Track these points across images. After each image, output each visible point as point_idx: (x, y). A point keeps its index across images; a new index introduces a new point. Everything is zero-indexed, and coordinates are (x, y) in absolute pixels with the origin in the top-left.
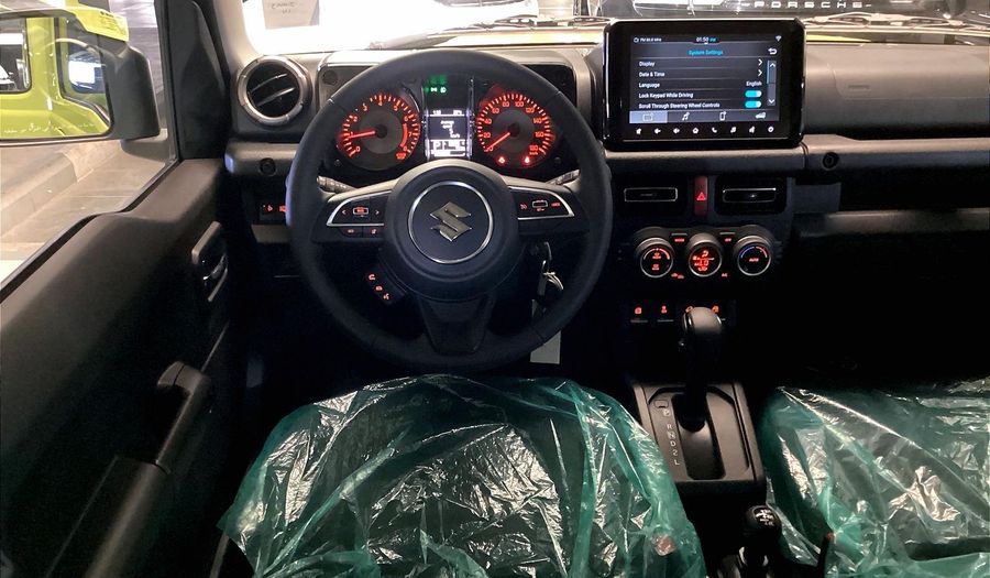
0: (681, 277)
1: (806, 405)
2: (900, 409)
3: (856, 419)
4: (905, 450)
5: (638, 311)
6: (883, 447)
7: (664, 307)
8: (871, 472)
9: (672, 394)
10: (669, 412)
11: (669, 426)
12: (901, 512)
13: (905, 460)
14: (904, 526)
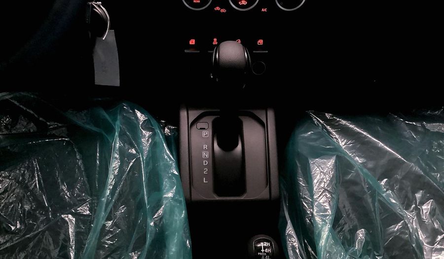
0: (223, 11)
1: (328, 127)
2: (408, 133)
3: (369, 142)
4: (409, 175)
5: (192, 42)
6: (389, 170)
7: (215, 40)
8: (373, 196)
9: (213, 118)
10: (207, 133)
11: (206, 146)
12: (397, 238)
13: (407, 183)
14: (397, 253)
